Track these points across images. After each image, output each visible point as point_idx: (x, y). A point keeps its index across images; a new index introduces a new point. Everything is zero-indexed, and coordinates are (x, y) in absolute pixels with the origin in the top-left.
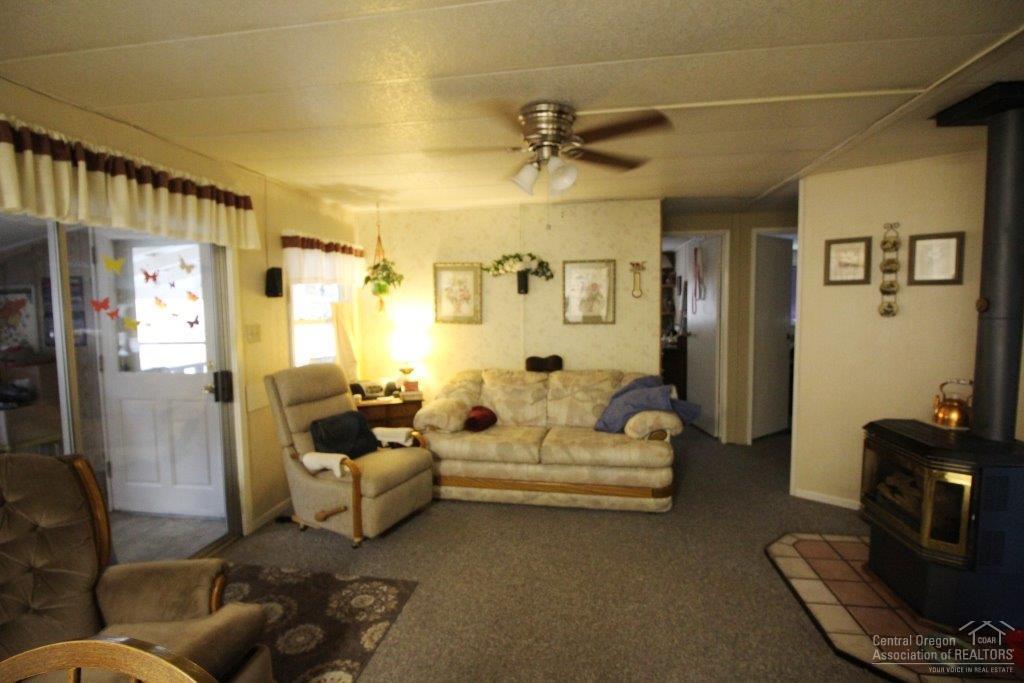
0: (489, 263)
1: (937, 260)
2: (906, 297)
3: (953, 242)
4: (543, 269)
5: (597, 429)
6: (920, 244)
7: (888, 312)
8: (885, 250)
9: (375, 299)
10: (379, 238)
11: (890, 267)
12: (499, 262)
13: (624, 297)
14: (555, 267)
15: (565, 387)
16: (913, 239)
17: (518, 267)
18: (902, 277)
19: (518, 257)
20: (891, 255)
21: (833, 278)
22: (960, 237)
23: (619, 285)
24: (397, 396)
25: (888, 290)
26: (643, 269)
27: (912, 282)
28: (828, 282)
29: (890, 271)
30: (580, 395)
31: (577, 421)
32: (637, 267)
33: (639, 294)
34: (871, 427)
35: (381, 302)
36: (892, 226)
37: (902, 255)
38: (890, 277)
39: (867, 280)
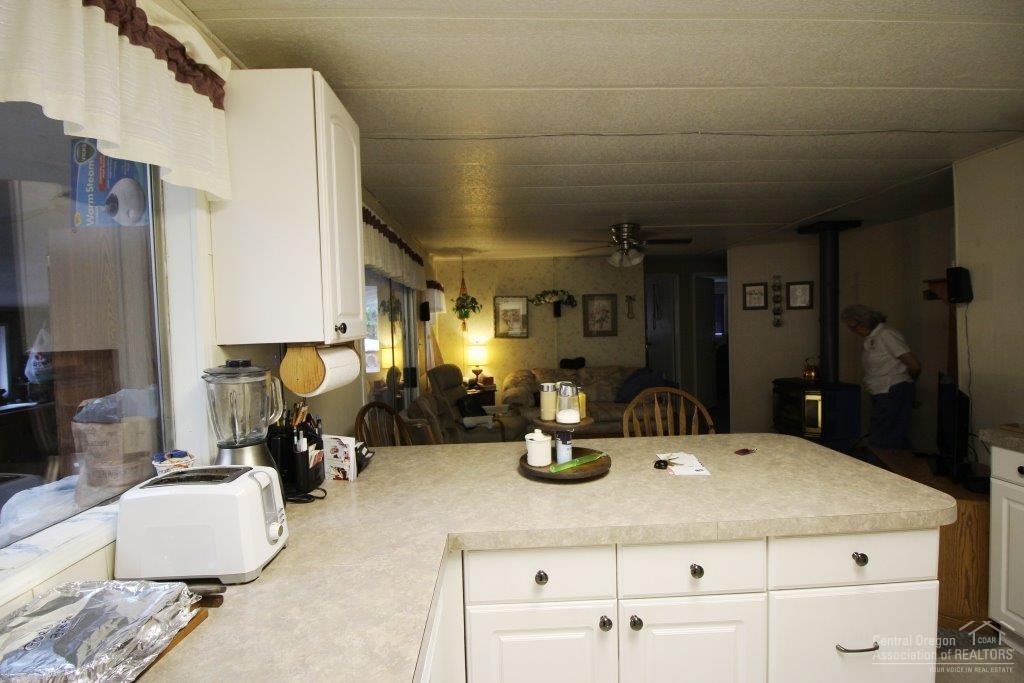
0: (533, 296)
1: (800, 296)
2: (786, 316)
3: (807, 287)
4: (571, 301)
5: (616, 402)
6: (792, 287)
7: (778, 324)
8: (775, 290)
9: (461, 322)
10: (463, 280)
11: (777, 300)
12: (541, 296)
13: (622, 319)
14: (579, 300)
15: (592, 377)
16: (789, 285)
17: (555, 299)
18: (784, 305)
19: (555, 293)
20: (778, 293)
21: (748, 305)
22: (811, 284)
23: (619, 310)
24: (477, 389)
25: (777, 312)
26: (634, 300)
27: (789, 308)
28: (745, 308)
29: (777, 302)
30: (602, 382)
31: (603, 398)
32: (630, 299)
33: (631, 315)
34: (776, 382)
35: (464, 323)
36: (778, 277)
37: (783, 293)
38: (777, 305)
39: (765, 307)
